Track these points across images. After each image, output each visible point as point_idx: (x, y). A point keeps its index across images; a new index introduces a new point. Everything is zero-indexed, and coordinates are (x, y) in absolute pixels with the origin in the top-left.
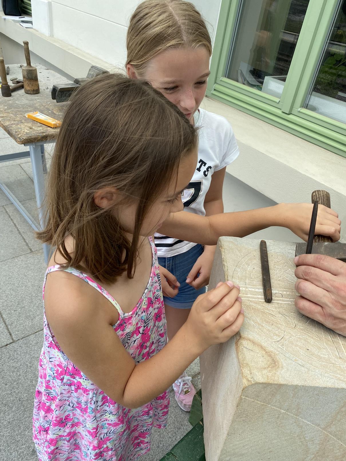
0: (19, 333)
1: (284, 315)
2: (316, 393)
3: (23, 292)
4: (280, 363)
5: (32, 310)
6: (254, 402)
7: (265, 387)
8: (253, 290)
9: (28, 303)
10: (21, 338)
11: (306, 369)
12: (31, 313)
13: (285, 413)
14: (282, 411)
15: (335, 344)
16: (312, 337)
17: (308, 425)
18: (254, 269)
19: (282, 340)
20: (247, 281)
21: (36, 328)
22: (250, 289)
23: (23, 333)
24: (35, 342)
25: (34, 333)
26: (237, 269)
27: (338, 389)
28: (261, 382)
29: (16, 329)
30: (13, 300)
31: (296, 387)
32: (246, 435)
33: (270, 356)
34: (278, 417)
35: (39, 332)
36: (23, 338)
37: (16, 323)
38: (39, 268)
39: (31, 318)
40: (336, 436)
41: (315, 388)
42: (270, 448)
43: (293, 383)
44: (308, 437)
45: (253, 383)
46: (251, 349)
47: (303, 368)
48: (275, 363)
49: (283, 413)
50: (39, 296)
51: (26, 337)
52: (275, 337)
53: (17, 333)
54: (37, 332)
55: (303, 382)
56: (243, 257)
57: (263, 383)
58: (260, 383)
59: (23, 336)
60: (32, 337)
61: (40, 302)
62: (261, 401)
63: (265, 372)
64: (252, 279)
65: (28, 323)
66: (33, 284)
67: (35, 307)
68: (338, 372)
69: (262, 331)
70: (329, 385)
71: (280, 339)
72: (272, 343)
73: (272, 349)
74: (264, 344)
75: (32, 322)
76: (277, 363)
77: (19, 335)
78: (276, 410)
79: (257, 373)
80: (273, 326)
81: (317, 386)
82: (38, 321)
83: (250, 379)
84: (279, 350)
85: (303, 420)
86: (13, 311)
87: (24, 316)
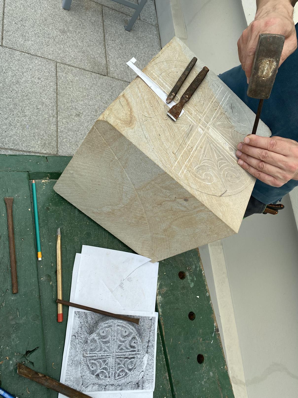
0: (9, 42)
1: (166, 109)
2: (141, 157)
3: (30, 14)
4: (133, 126)
5: (30, 33)
6: (100, 136)
7: (111, 130)
8: (162, 81)
9: (29, 25)
10: (9, 47)
11: (146, 141)
12: (27, 35)
13: (117, 160)
14: (116, 157)
15: (180, 147)
16: (170, 133)
17: (128, 180)
18: (177, 72)
19: (149, 118)
20: (163, 74)
21: (25, 49)
22: (160, 79)
23: (13, 45)
24: (18, 58)
25: (21, 51)
26: (165, 63)
27: (155, 164)
28: (110, 123)
29: (9, 38)
30: (19, 14)
31: (131, 143)
32: (88, 161)
33: (131, 118)
34: (112, 160)
35: (25, 54)
36: (10, 48)
37: (11, 33)
38: (55, 5)
39: (25, 38)
40: (141, 200)
41: (142, 153)
42: (100, 182)
43: (130, 140)
44: (124, 189)
45: (105, 120)
46: (122, 105)
47: (145, 139)
48: (130, 123)
49: (116, 159)
50: (41, 26)
51: (14, 49)
52: (145, 113)
53: (8, 41)
54: (24, 52)
55: (137, 144)
56: (178, 60)
57: (110, 124)
58: (108, 123)
59: (11, 47)
60: (18, 53)
61: (39, 32)
62: (105, 140)
63: (118, 121)
64: (168, 76)
65: (21, 41)
66: (42, 13)
67: (33, 33)
68: (165, 158)
69: (141, 104)
70: (152, 158)
71: (148, 116)
72: (141, 114)
73: (136, 116)
74: (134, 110)
75: (24, 42)
76: (131, 124)
77: (9, 44)
78: (112, 154)
79: (112, 117)
80: (151, 108)
81: (144, 152)
82: (29, 44)
83: (105, 117)
84: (141, 120)
85: (126, 174)
86: (14, 23)
87: (20, 33)
